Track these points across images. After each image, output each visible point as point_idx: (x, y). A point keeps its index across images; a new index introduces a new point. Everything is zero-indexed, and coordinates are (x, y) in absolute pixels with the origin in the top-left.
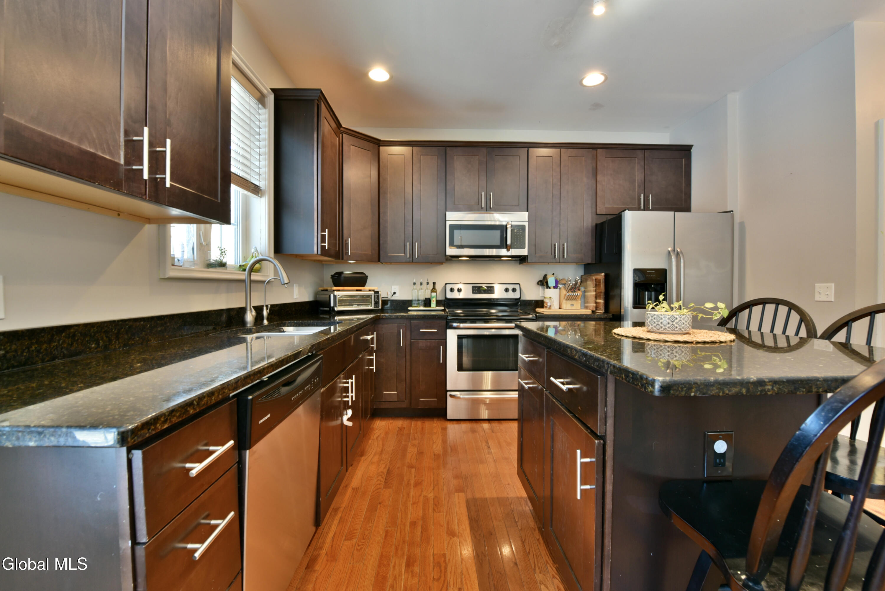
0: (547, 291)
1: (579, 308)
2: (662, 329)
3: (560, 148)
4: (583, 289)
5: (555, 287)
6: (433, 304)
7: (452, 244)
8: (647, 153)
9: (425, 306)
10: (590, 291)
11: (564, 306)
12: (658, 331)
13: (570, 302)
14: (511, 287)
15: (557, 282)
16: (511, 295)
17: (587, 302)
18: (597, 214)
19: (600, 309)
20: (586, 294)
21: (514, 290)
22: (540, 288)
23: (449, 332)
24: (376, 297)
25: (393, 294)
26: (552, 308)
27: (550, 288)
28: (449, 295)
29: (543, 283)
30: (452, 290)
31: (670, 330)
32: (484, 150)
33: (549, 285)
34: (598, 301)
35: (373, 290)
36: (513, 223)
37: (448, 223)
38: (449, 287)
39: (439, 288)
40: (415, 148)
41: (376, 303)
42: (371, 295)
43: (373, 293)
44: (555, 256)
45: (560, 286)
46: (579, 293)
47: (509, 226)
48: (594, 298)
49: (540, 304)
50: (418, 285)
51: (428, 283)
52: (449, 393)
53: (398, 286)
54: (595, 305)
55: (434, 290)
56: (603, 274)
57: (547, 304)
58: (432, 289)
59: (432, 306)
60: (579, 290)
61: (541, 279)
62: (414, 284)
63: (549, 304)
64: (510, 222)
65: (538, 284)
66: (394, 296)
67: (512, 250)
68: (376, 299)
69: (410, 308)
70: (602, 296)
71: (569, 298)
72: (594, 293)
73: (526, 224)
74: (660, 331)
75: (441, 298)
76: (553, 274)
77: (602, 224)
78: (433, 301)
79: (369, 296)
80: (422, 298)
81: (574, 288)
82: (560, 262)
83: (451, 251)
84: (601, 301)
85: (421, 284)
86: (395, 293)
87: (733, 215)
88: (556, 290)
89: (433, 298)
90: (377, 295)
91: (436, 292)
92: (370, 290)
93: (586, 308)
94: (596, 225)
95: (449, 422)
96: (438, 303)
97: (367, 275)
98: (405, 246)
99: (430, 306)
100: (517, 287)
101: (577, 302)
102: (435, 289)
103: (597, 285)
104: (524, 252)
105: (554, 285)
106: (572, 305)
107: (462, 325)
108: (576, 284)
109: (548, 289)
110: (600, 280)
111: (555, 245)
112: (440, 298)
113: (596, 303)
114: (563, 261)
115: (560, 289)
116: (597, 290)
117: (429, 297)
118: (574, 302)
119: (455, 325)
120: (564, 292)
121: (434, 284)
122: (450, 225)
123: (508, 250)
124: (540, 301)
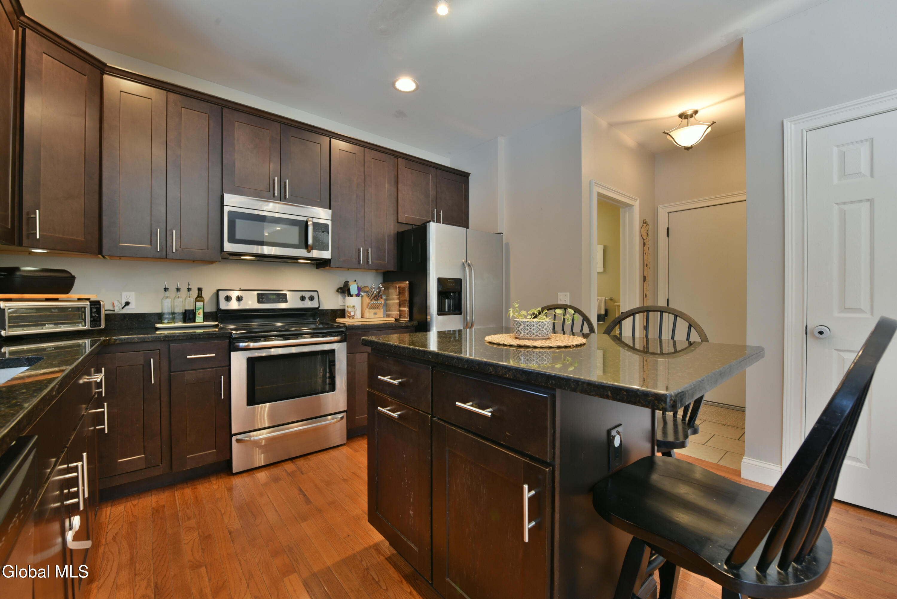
0: (348, 299)
1: (382, 316)
2: (534, 336)
3: (364, 147)
4: (384, 297)
5: (358, 295)
6: (199, 319)
7: (232, 239)
8: (439, 172)
9: (185, 321)
10: (393, 299)
11: (367, 315)
12: (530, 338)
13: (373, 311)
14: (307, 295)
15: (359, 289)
16: (308, 304)
17: (389, 310)
18: (398, 222)
19: (405, 317)
20: (388, 302)
21: (311, 299)
22: (340, 297)
23: (234, 355)
24: (94, 310)
25: (123, 305)
26: (355, 317)
27: (351, 296)
28: (224, 305)
29: (344, 290)
30: (228, 299)
31: (540, 336)
32: (278, 125)
33: (352, 293)
34: (402, 309)
35: (88, 299)
36: (315, 220)
37: (226, 209)
38: (222, 295)
39: (207, 295)
40: (171, 96)
41: (95, 321)
42: (85, 308)
43: (88, 303)
44: (359, 261)
45: (362, 294)
46: (382, 301)
47: (310, 223)
48: (397, 307)
49: (342, 313)
50: (172, 292)
51: (189, 289)
52: (234, 438)
53: (134, 293)
54: (398, 312)
55: (200, 297)
56: (408, 282)
57: (350, 313)
58: (196, 298)
59: (196, 321)
60: (382, 298)
61: (342, 285)
62: (166, 290)
63: (352, 314)
64: (310, 219)
65: (338, 291)
66: (127, 307)
67: (314, 251)
68: (94, 314)
69: (158, 326)
70: (407, 304)
71: (372, 307)
72: (398, 301)
73: (329, 223)
74: (532, 338)
75: (211, 308)
76: (355, 281)
77: (403, 232)
78: (199, 314)
79: (81, 309)
80: (179, 310)
81: (377, 297)
82: (364, 269)
83: (228, 247)
84: (406, 309)
85: (178, 290)
86: (127, 304)
87: (502, 236)
88: (358, 298)
89: (198, 309)
90: (96, 308)
91: (203, 301)
92: (79, 300)
93: (388, 316)
94: (398, 233)
95: (235, 477)
96: (207, 316)
97: (73, 274)
98: (152, 234)
99: (194, 321)
100: (315, 294)
101: (380, 310)
102: (202, 297)
103: (401, 292)
104: (326, 255)
105: (357, 293)
106: (375, 314)
107: (252, 345)
108: (379, 292)
109: (350, 298)
110: (404, 289)
111: (359, 250)
112: (207, 310)
113: (400, 311)
114: (366, 267)
115: (362, 296)
116: (401, 298)
117: (191, 308)
118: (376, 311)
119: (242, 345)
120: (367, 300)
121: (200, 290)
122: (230, 213)
123: (309, 252)
124: (340, 310)
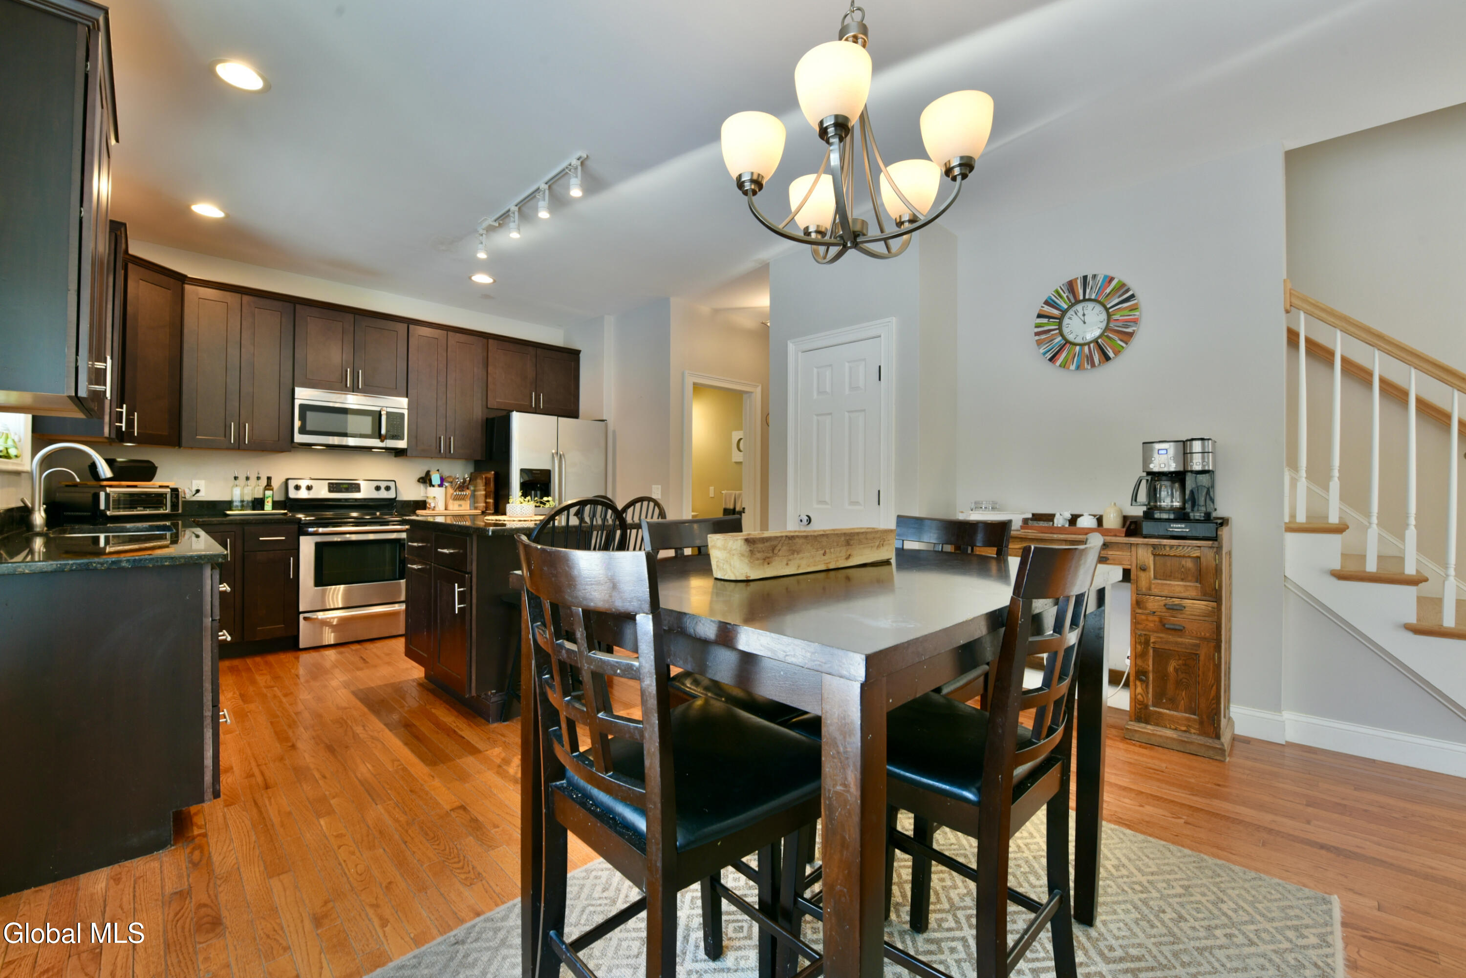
0: (430, 489)
1: (468, 508)
3: (447, 330)
4: (472, 488)
5: (441, 485)
6: (268, 508)
7: (303, 431)
8: (539, 351)
9: (254, 508)
10: (480, 490)
11: (450, 507)
13: (457, 503)
14: (383, 485)
15: (442, 480)
16: (383, 494)
17: (477, 503)
18: (487, 407)
19: (490, 510)
20: (476, 493)
21: (388, 488)
22: (422, 486)
23: (303, 539)
24: (174, 496)
25: (194, 493)
26: (437, 509)
27: (434, 486)
28: (293, 494)
29: (426, 480)
30: (297, 488)
32: (352, 317)
33: (433, 483)
34: (488, 500)
35: (167, 487)
36: (389, 410)
37: (297, 403)
38: (292, 484)
39: (276, 483)
40: (246, 298)
41: (175, 506)
42: (166, 494)
43: (169, 490)
44: (440, 450)
45: (447, 484)
46: (468, 492)
47: (383, 413)
48: (483, 498)
49: (422, 505)
50: (242, 481)
51: (258, 478)
52: (301, 616)
53: (204, 481)
54: (484, 505)
55: (269, 486)
56: (493, 472)
57: (430, 505)
58: (266, 486)
59: (265, 509)
60: (468, 489)
61: (423, 475)
62: (236, 478)
63: (433, 505)
64: (385, 409)
65: (419, 481)
66: (198, 495)
67: (387, 440)
68: (174, 500)
69: (228, 512)
70: (492, 495)
71: (457, 498)
72: (483, 493)
73: (406, 412)
75: (279, 497)
76: (438, 470)
77: (493, 419)
78: (268, 501)
79: (162, 496)
80: (248, 498)
81: (462, 487)
82: (445, 457)
83: (299, 438)
84: (491, 501)
85: (247, 478)
86: (198, 491)
87: (606, 424)
88: (441, 488)
89: (267, 497)
90: (175, 494)
91: (272, 490)
92: (161, 487)
93: (476, 508)
94: (487, 419)
95: (303, 652)
96: (276, 505)
97: (155, 464)
98: (227, 428)
99: (263, 509)
100: (392, 485)
102: (271, 486)
103: (487, 484)
104: (402, 444)
105: (439, 482)
106: (460, 505)
107: (321, 530)
108: (465, 481)
109: (432, 488)
110: (489, 479)
111: (440, 438)
112: (276, 499)
113: (486, 503)
114: (448, 456)
115: (446, 487)
116: (487, 490)
117: (261, 496)
118: (462, 502)
119: (311, 530)
120: (450, 491)
121: (269, 479)
122: (301, 406)
123: (382, 441)
124: (421, 501)
